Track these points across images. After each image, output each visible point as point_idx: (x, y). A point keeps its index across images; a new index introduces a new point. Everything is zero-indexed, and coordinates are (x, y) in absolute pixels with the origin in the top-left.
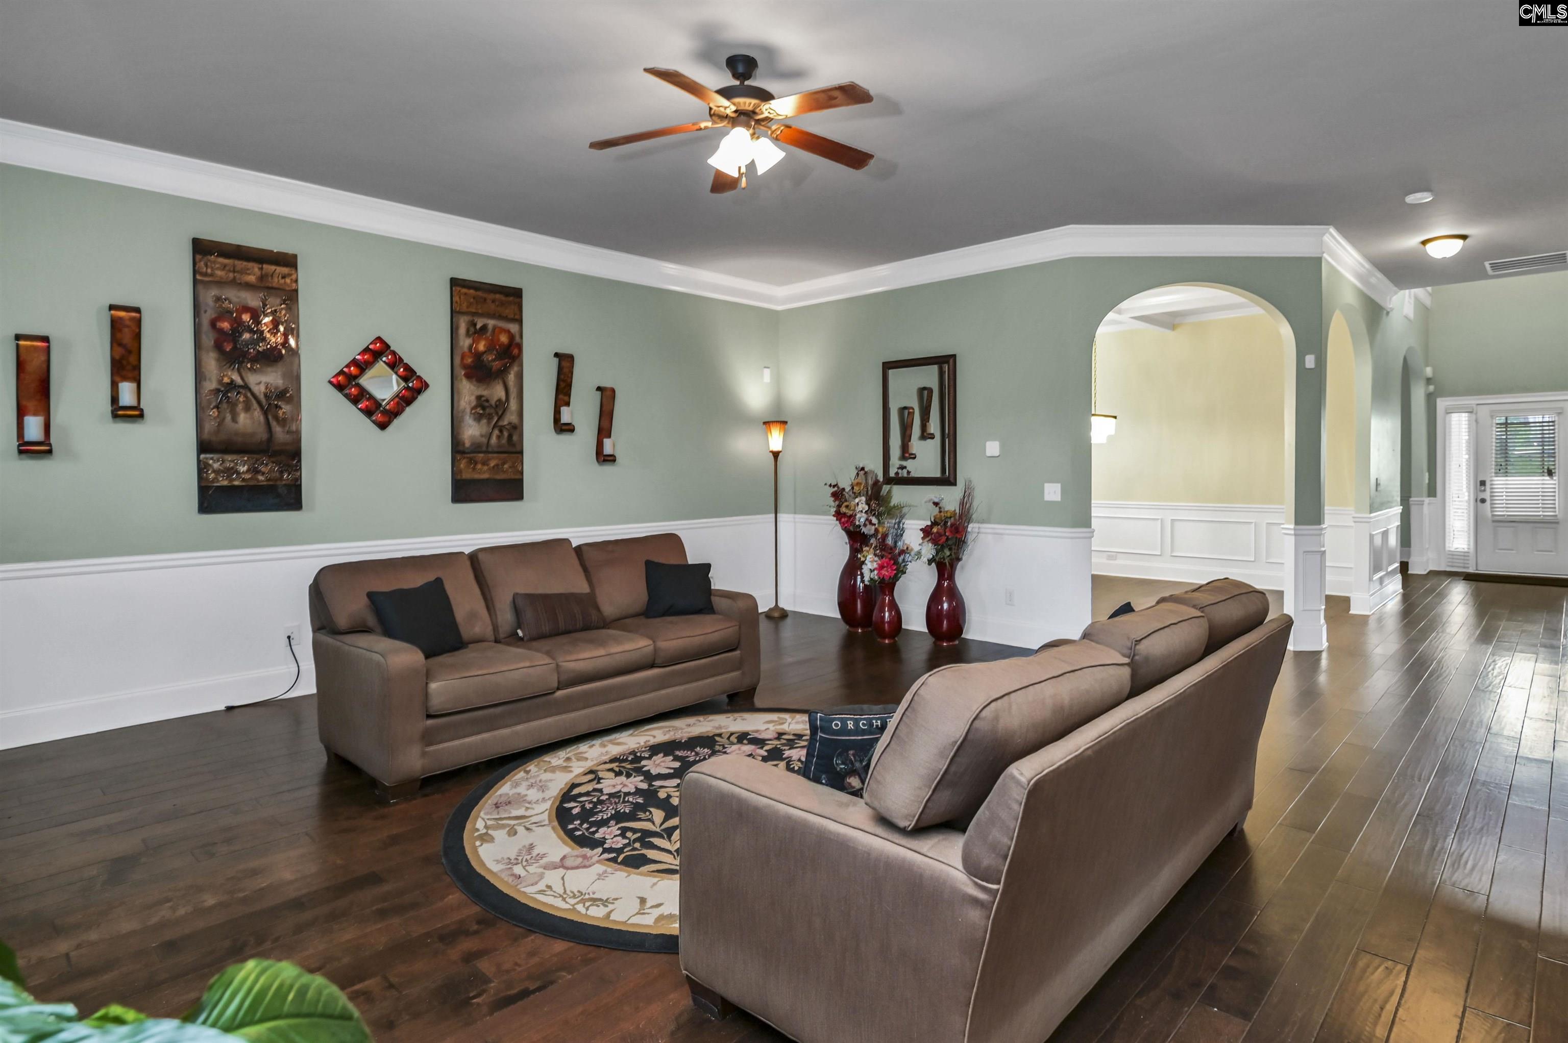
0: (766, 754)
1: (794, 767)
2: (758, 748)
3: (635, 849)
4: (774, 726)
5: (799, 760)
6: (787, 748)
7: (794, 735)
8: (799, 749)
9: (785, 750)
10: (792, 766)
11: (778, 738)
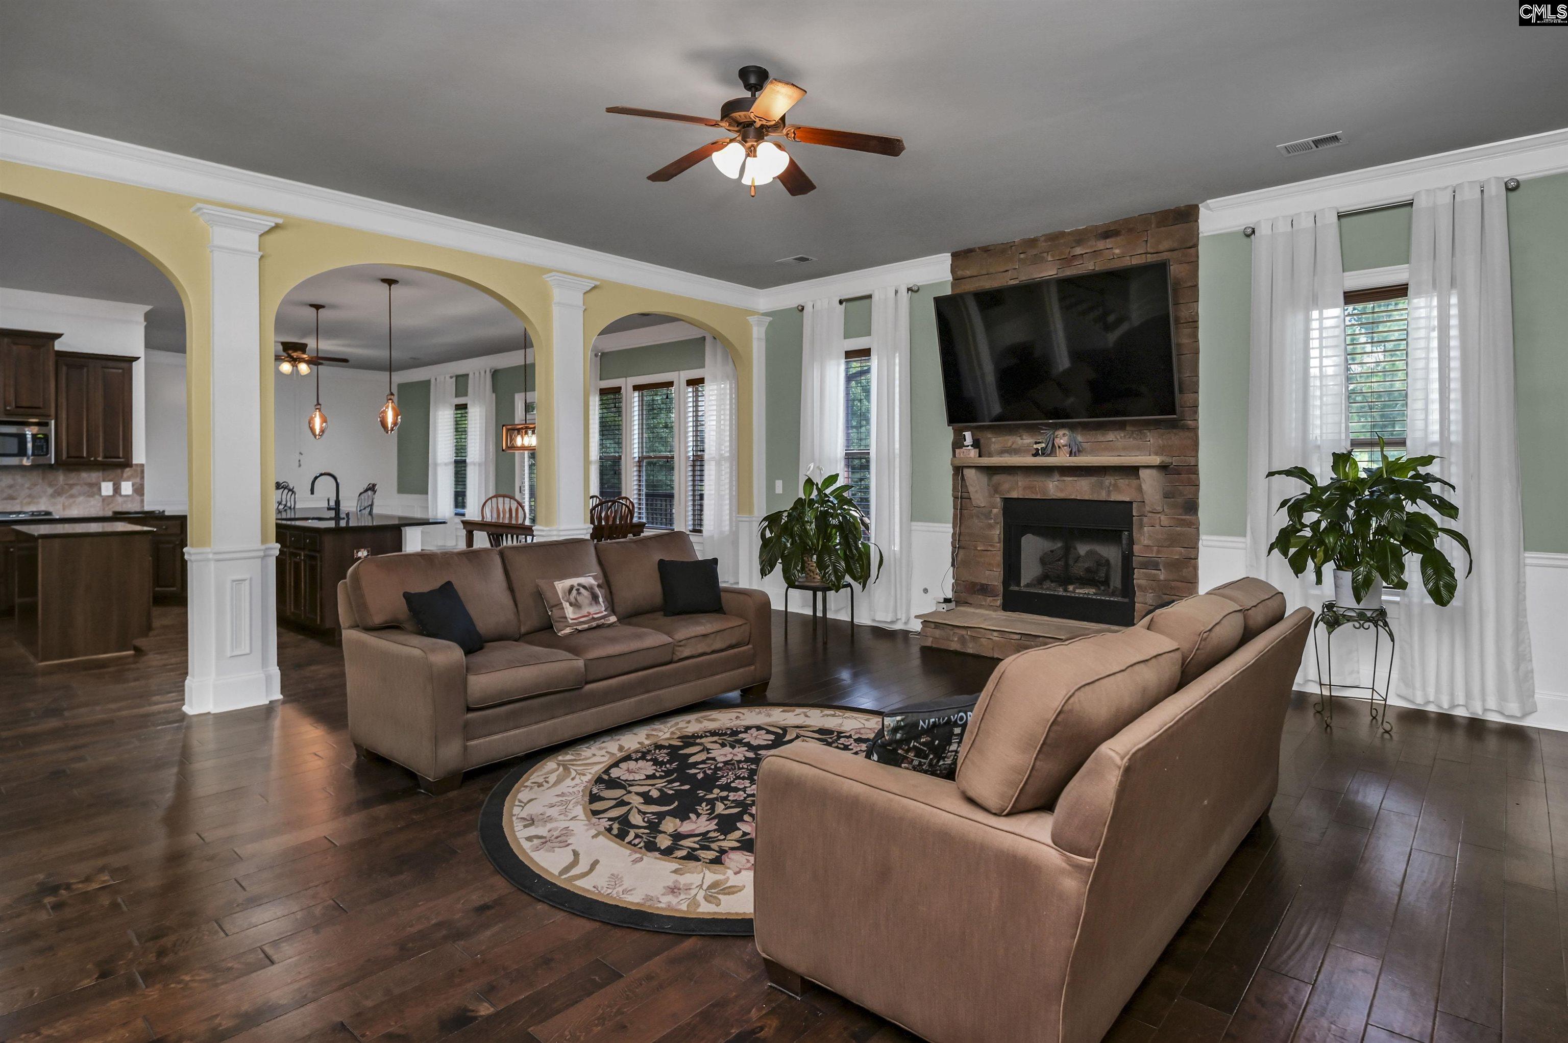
0: (739, 825)
1: (706, 806)
2: (749, 834)
3: (831, 738)
4: (727, 879)
5: (698, 815)
6: (712, 835)
7: (697, 859)
8: (697, 832)
9: (715, 830)
10: (709, 807)
11: (723, 852)
